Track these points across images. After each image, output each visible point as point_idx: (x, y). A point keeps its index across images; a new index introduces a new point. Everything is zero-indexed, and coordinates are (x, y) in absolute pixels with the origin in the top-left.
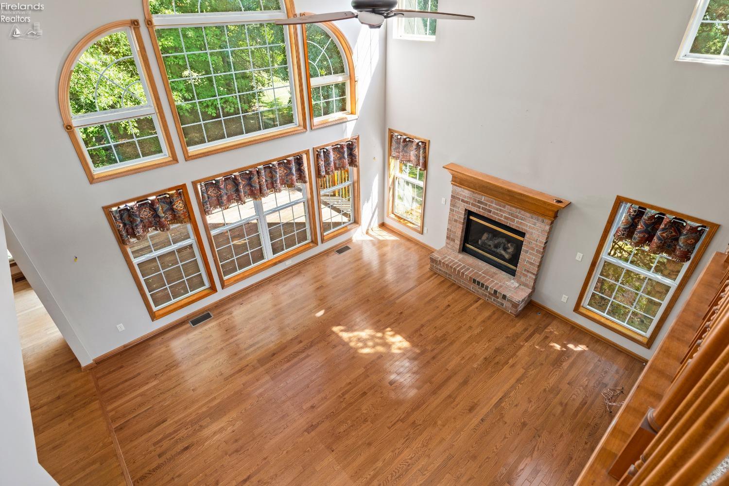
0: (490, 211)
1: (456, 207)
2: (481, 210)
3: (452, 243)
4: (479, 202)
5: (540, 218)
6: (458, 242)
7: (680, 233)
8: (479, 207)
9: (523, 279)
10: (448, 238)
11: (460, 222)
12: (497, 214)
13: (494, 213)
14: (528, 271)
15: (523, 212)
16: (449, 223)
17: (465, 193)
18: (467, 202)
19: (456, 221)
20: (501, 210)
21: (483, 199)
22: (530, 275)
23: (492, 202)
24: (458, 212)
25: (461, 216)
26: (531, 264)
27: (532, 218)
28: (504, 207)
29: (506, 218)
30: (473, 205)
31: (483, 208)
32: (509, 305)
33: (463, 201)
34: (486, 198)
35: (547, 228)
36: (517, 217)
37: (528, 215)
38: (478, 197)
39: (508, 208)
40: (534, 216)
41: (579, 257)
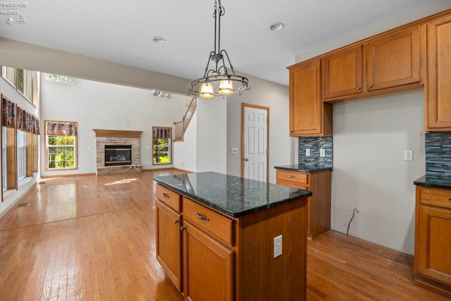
0: (117, 142)
1: (100, 146)
2: (113, 143)
3: (100, 164)
4: (111, 140)
5: (136, 138)
6: (103, 161)
7: (166, 132)
8: (112, 142)
9: (135, 162)
10: (97, 162)
11: (103, 152)
12: (120, 142)
13: (119, 142)
14: (136, 159)
15: (129, 138)
16: (97, 155)
17: (104, 139)
18: (105, 142)
19: (101, 152)
20: (121, 141)
21: (113, 138)
22: (137, 159)
23: (117, 139)
24: (102, 148)
25: (103, 149)
26: (137, 155)
27: (133, 139)
28: (122, 139)
29: (124, 143)
30: (108, 142)
31: (113, 142)
32: (139, 169)
33: (103, 142)
34: (114, 138)
35: (139, 140)
36: (128, 141)
37: (132, 138)
38: (110, 138)
39: (124, 139)
40: (134, 138)
41: (149, 147)
